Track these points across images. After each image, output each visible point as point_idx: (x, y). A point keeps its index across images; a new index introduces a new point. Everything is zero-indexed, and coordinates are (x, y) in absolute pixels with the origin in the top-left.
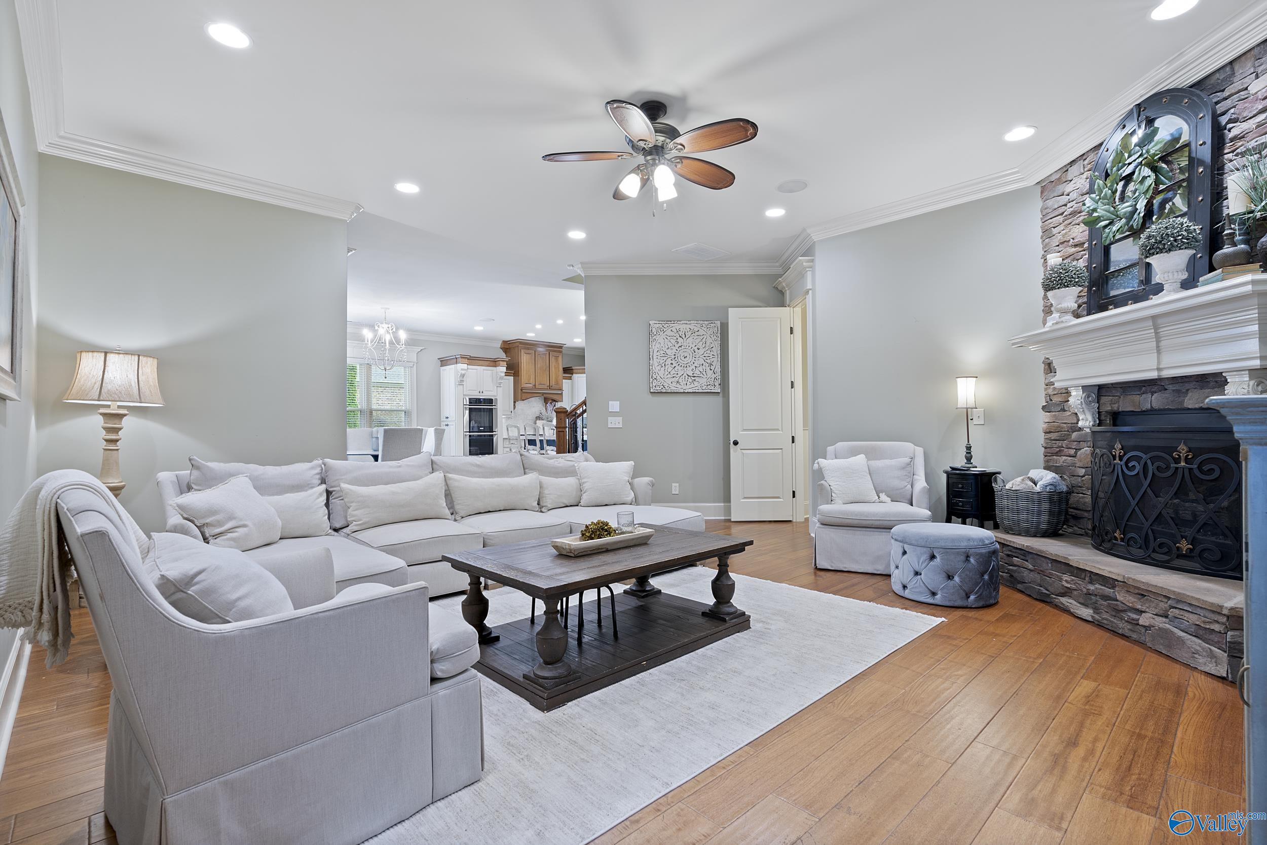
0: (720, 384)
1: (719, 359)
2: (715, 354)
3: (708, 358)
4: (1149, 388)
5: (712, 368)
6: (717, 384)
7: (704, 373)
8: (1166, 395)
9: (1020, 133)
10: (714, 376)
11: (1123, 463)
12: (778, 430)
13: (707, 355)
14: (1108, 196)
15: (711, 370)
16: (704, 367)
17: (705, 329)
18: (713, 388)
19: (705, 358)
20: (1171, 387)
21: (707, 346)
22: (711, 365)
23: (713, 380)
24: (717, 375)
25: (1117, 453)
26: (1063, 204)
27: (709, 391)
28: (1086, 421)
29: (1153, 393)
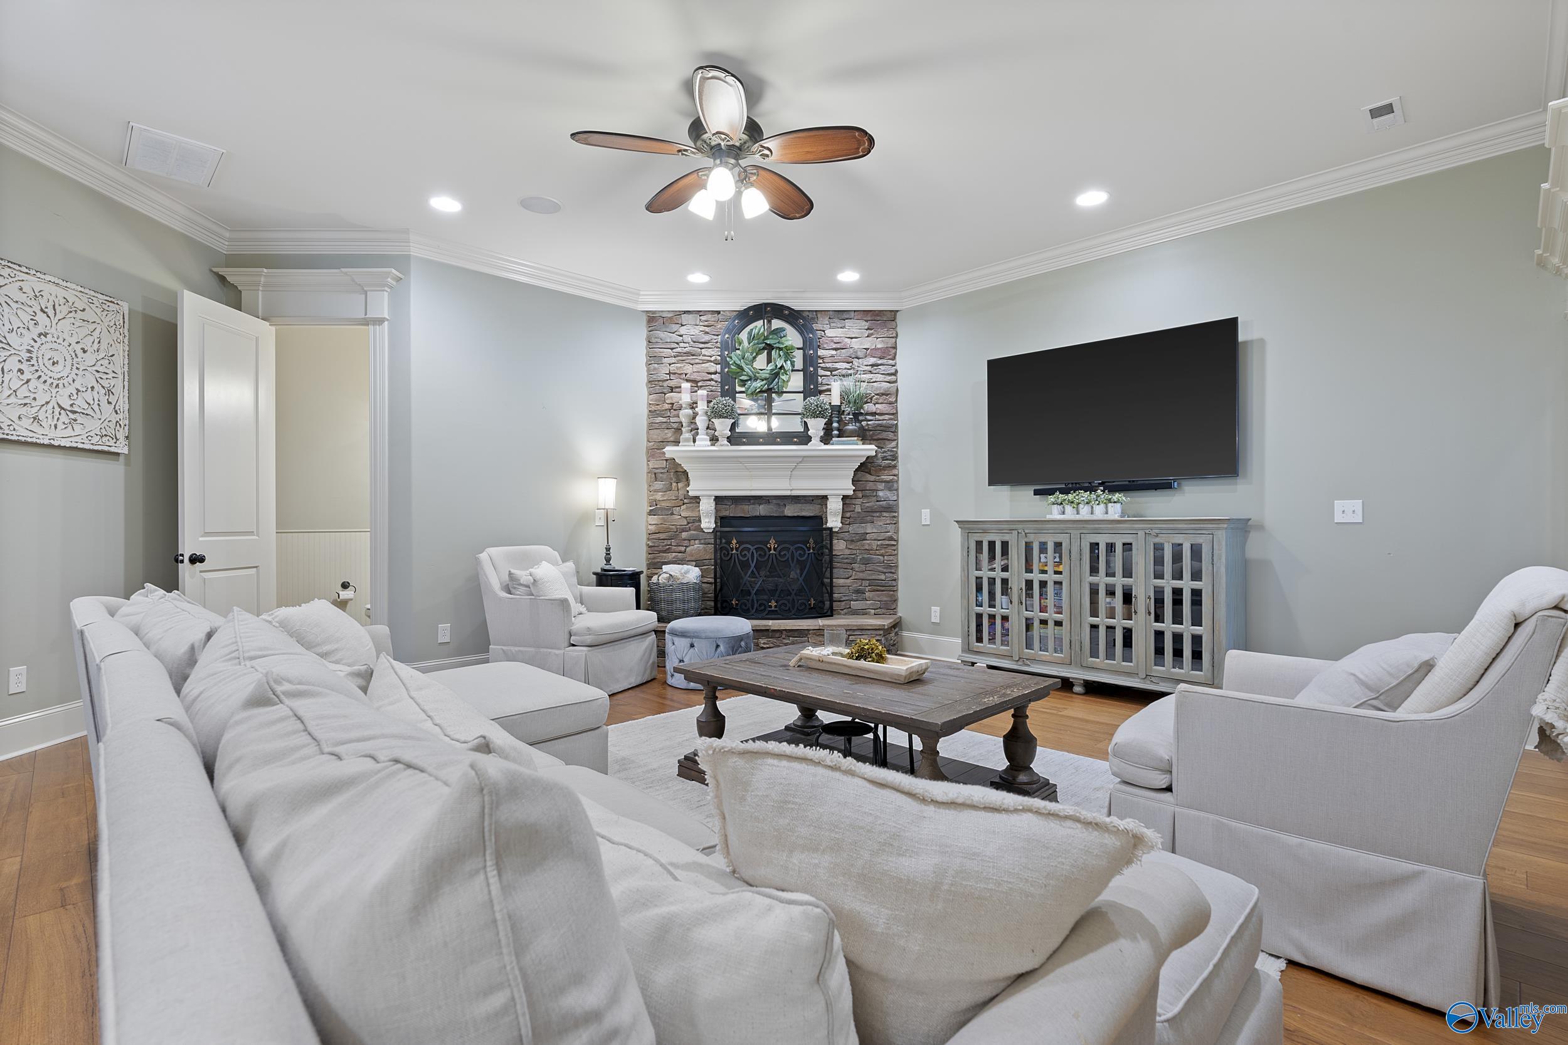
0: (127, 437)
1: (126, 383)
2: (119, 371)
3: (105, 376)
4: (756, 501)
5: (113, 399)
6: (121, 435)
7: (96, 407)
8: (771, 506)
9: (698, 278)
10: (114, 418)
11: (739, 553)
12: (251, 533)
13: (101, 369)
14: (750, 360)
15: (109, 403)
16: (95, 393)
17: (98, 311)
18: (112, 443)
19: (98, 375)
20: (774, 501)
21: (102, 348)
22: (110, 392)
23: (113, 426)
24: (121, 416)
25: (734, 546)
26: (676, 341)
27: (106, 448)
28: (708, 524)
29: (760, 504)
